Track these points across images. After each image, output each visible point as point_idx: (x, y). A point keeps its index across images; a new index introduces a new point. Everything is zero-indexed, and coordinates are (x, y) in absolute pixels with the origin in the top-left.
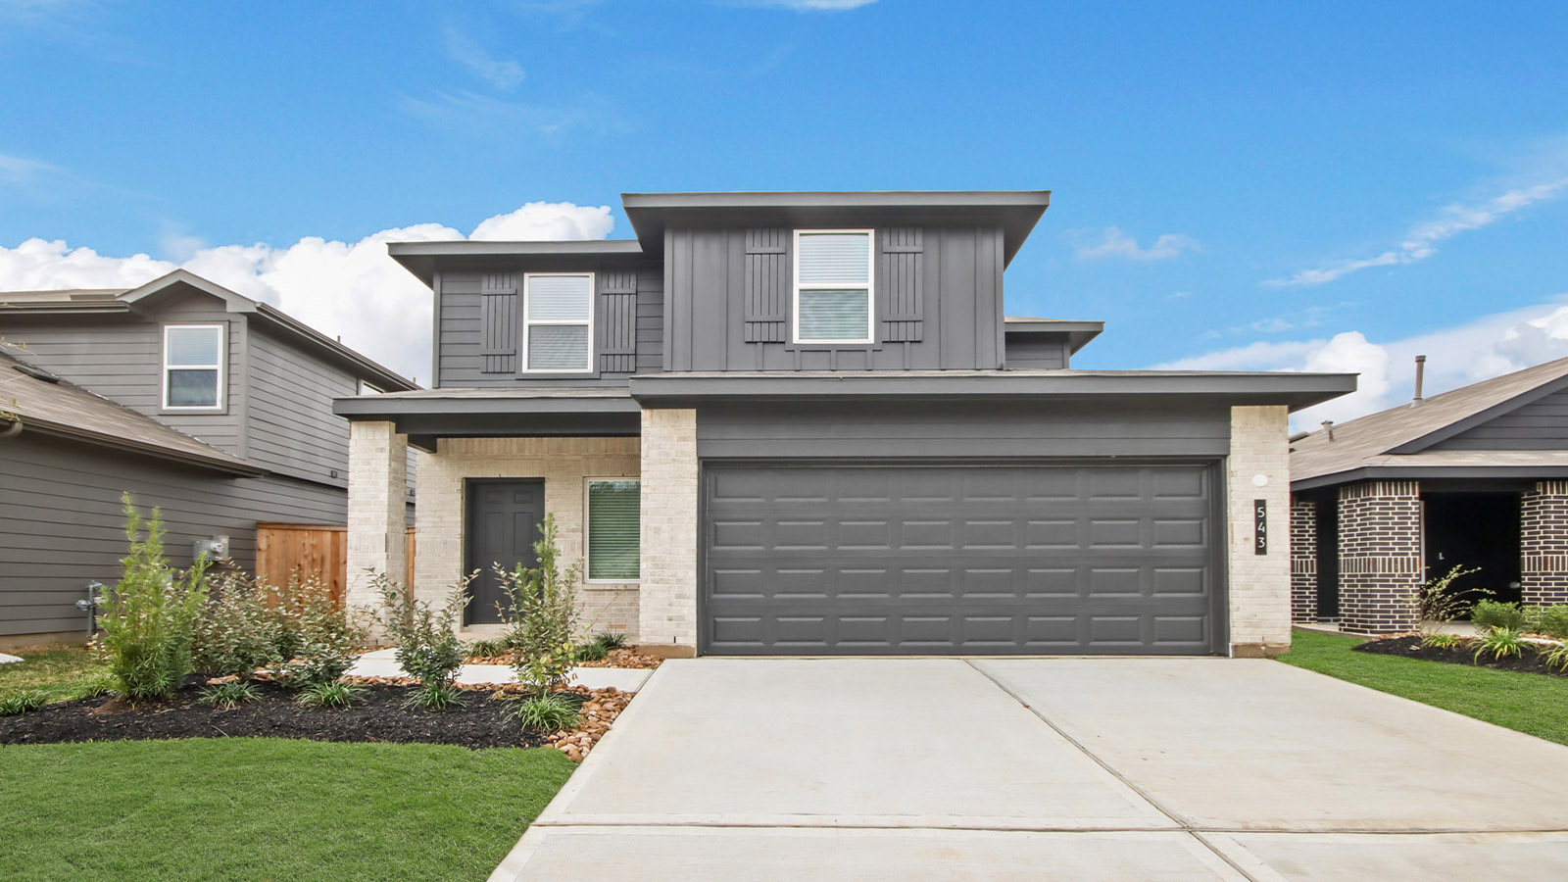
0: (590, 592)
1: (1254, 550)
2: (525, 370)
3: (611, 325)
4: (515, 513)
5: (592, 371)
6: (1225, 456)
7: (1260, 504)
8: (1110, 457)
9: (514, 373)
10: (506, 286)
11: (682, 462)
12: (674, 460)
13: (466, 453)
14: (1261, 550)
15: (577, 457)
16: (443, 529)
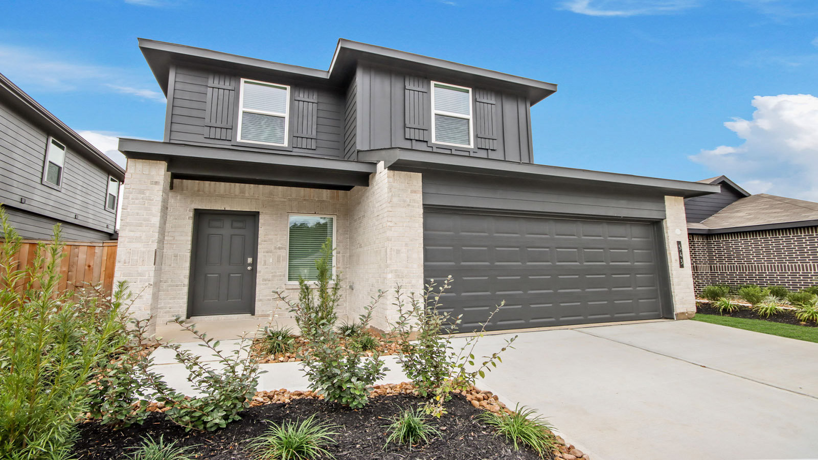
0: (290, 291)
1: (679, 266)
2: (239, 139)
3: (300, 119)
4: (232, 235)
5: (287, 146)
6: (663, 219)
7: (679, 243)
8: (620, 217)
9: (231, 140)
10: (227, 84)
11: (413, 207)
12: (409, 205)
13: (199, 191)
14: (682, 266)
15: (283, 200)
16: (175, 245)
